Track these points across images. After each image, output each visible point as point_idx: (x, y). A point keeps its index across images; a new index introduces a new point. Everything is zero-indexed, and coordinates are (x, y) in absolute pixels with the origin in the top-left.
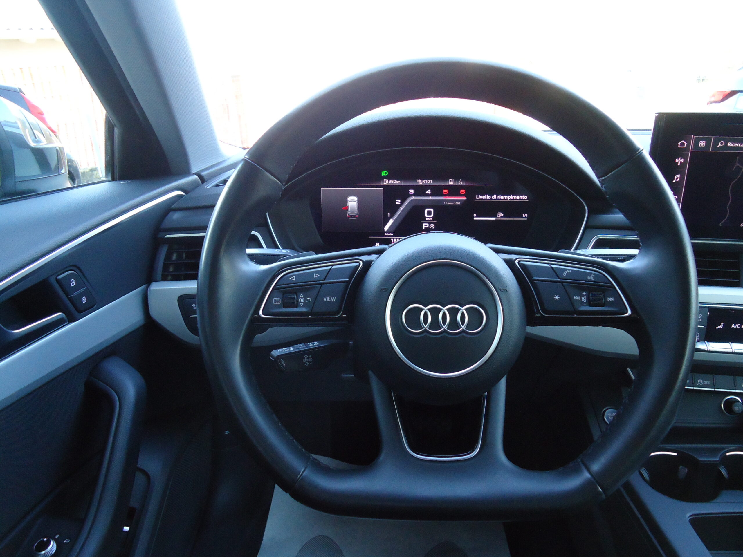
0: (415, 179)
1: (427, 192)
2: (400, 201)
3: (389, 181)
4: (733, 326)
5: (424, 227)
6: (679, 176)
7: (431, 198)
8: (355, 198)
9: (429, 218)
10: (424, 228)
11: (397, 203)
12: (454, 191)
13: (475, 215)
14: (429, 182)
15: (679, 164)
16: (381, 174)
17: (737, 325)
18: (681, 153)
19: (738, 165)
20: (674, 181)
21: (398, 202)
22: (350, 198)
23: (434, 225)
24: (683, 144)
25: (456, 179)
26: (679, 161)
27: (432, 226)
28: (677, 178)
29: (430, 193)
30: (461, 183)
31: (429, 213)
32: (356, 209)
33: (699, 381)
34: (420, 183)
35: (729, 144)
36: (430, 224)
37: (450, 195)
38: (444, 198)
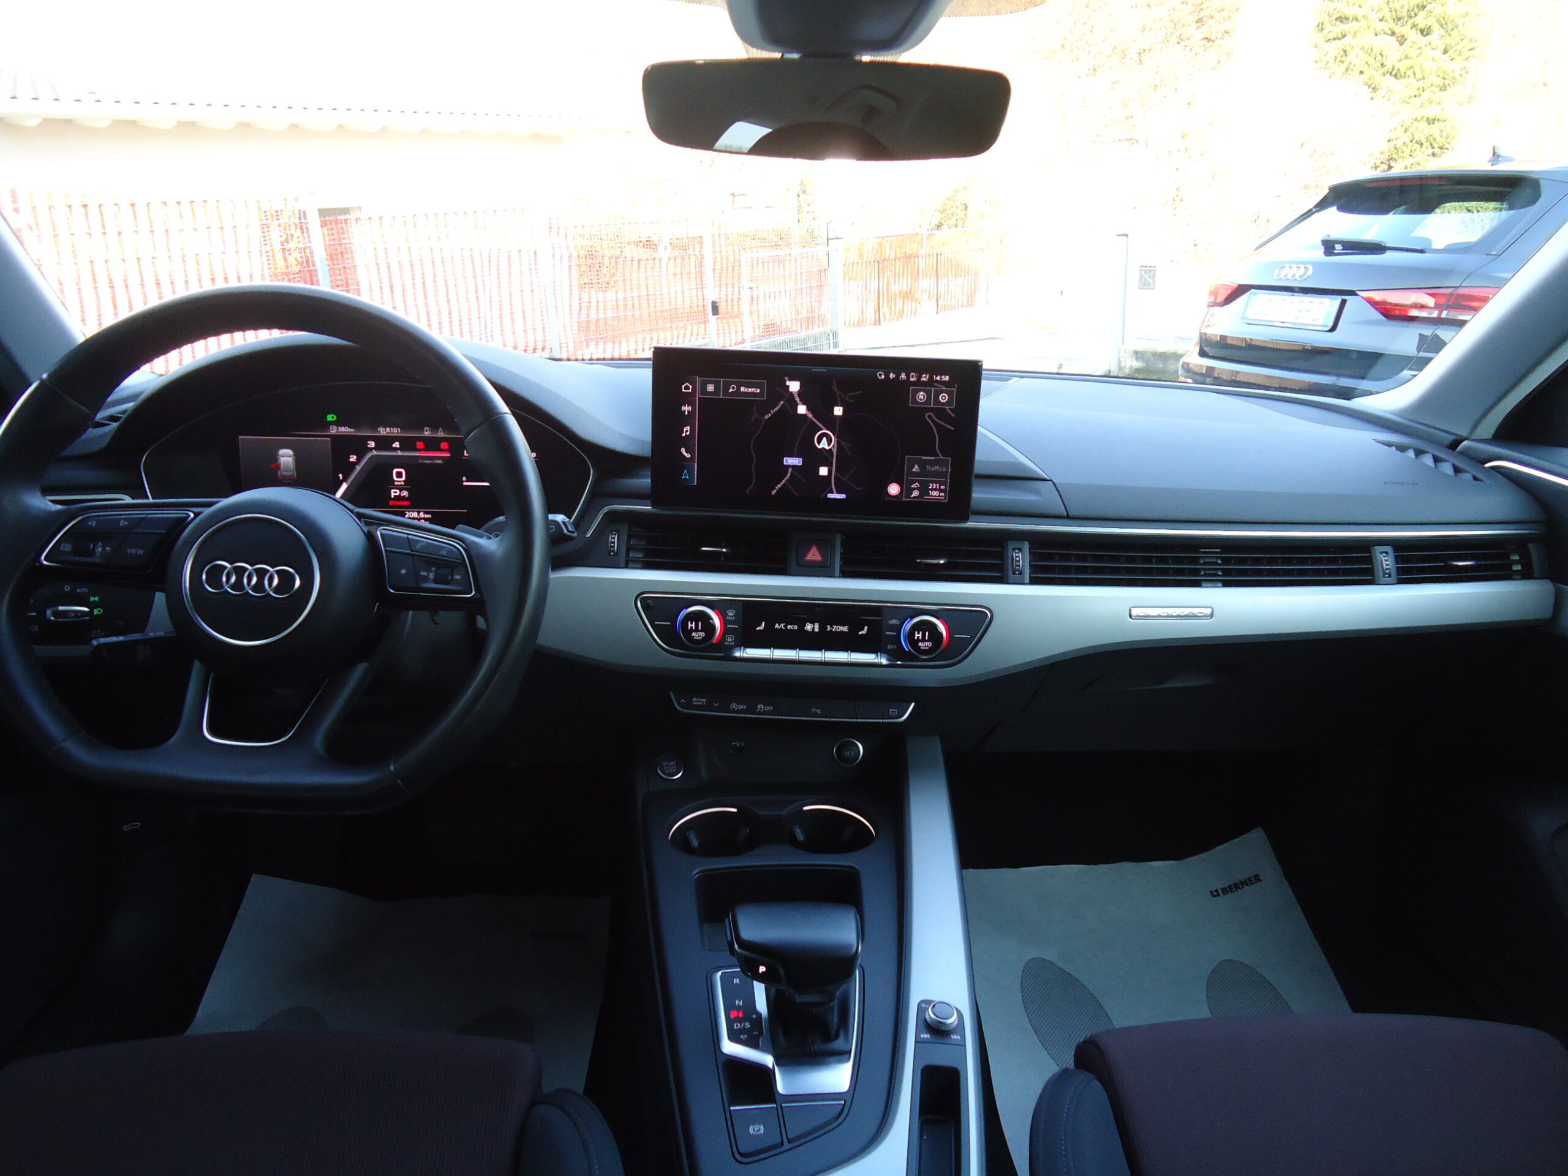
0: (375, 426)
1: (394, 445)
2: (355, 457)
3: (338, 429)
4: (777, 626)
5: (393, 495)
6: (688, 428)
7: (400, 453)
8: (290, 452)
9: (400, 481)
10: (393, 497)
11: (351, 460)
12: (432, 444)
13: (464, 479)
14: (395, 431)
15: (686, 413)
16: (326, 418)
17: (782, 625)
18: (687, 399)
19: (757, 415)
20: (684, 435)
21: (353, 458)
22: (282, 452)
23: (407, 492)
24: (687, 388)
25: (434, 428)
26: (686, 409)
27: (404, 494)
28: (687, 431)
29: (398, 446)
30: (441, 434)
31: (399, 475)
32: (291, 465)
33: (759, 707)
34: (383, 431)
35: (743, 389)
36: (401, 490)
37: (425, 449)
38: (417, 454)
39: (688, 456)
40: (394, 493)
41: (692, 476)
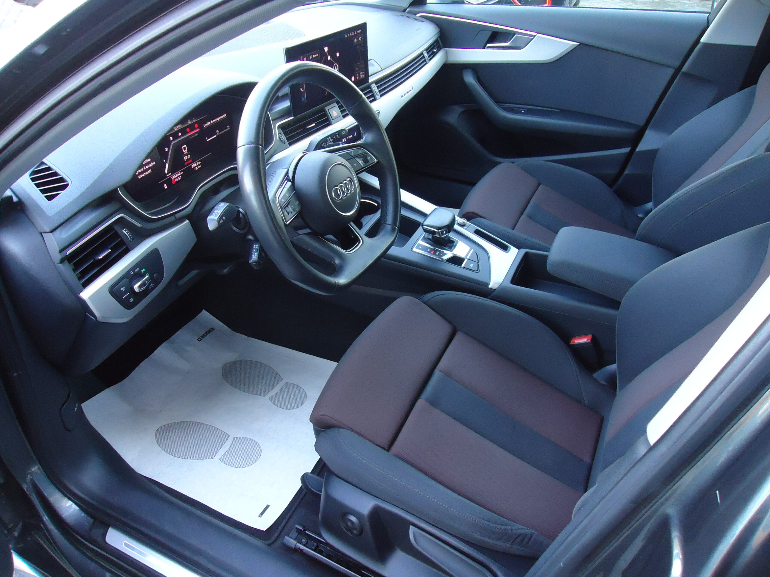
1: (179, 135)
7: (182, 138)
9: (186, 152)
10: (185, 160)
11: (166, 151)
12: (192, 127)
13: (207, 138)
21: (167, 149)
23: (190, 156)
25: (191, 119)
29: (181, 135)
30: (194, 121)
31: (185, 148)
35: (314, 56)
36: (187, 156)
37: (191, 131)
38: (189, 135)
39: (302, 91)
40: (185, 158)
41: (304, 99)
